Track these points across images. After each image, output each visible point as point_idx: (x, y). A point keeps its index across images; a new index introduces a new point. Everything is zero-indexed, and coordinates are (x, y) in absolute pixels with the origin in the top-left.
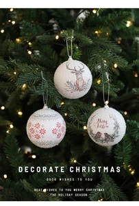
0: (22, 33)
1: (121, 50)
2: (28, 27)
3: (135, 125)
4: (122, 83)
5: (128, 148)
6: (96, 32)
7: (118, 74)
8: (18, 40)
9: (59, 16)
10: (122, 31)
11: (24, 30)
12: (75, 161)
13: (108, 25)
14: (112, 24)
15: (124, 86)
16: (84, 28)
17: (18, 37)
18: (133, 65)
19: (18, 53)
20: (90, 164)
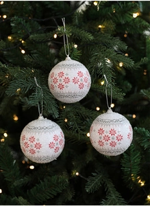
0: (13, 31)
1: (126, 47)
2: (20, 23)
3: (144, 133)
4: (129, 84)
5: (136, 159)
6: (100, 26)
7: (124, 73)
8: (10, 38)
9: (56, 9)
10: (127, 24)
11: (15, 27)
12: (77, 174)
13: (111, 18)
14: (115, 16)
15: (131, 87)
16: (84, 22)
17: (9, 35)
18: (141, 63)
19: (10, 53)
20: (94, 176)
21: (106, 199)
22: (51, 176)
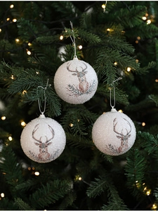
0: (20, 32)
1: (134, 50)
2: (26, 25)
3: (148, 137)
4: (137, 89)
5: (140, 164)
6: (108, 30)
7: (132, 78)
10: (136, 28)
11: (22, 29)
12: (80, 179)
13: (120, 22)
14: (125, 21)
15: (139, 92)
17: (17, 38)
18: (149, 67)
19: (17, 55)
20: (97, 182)
21: (107, 204)
22: (53, 180)
